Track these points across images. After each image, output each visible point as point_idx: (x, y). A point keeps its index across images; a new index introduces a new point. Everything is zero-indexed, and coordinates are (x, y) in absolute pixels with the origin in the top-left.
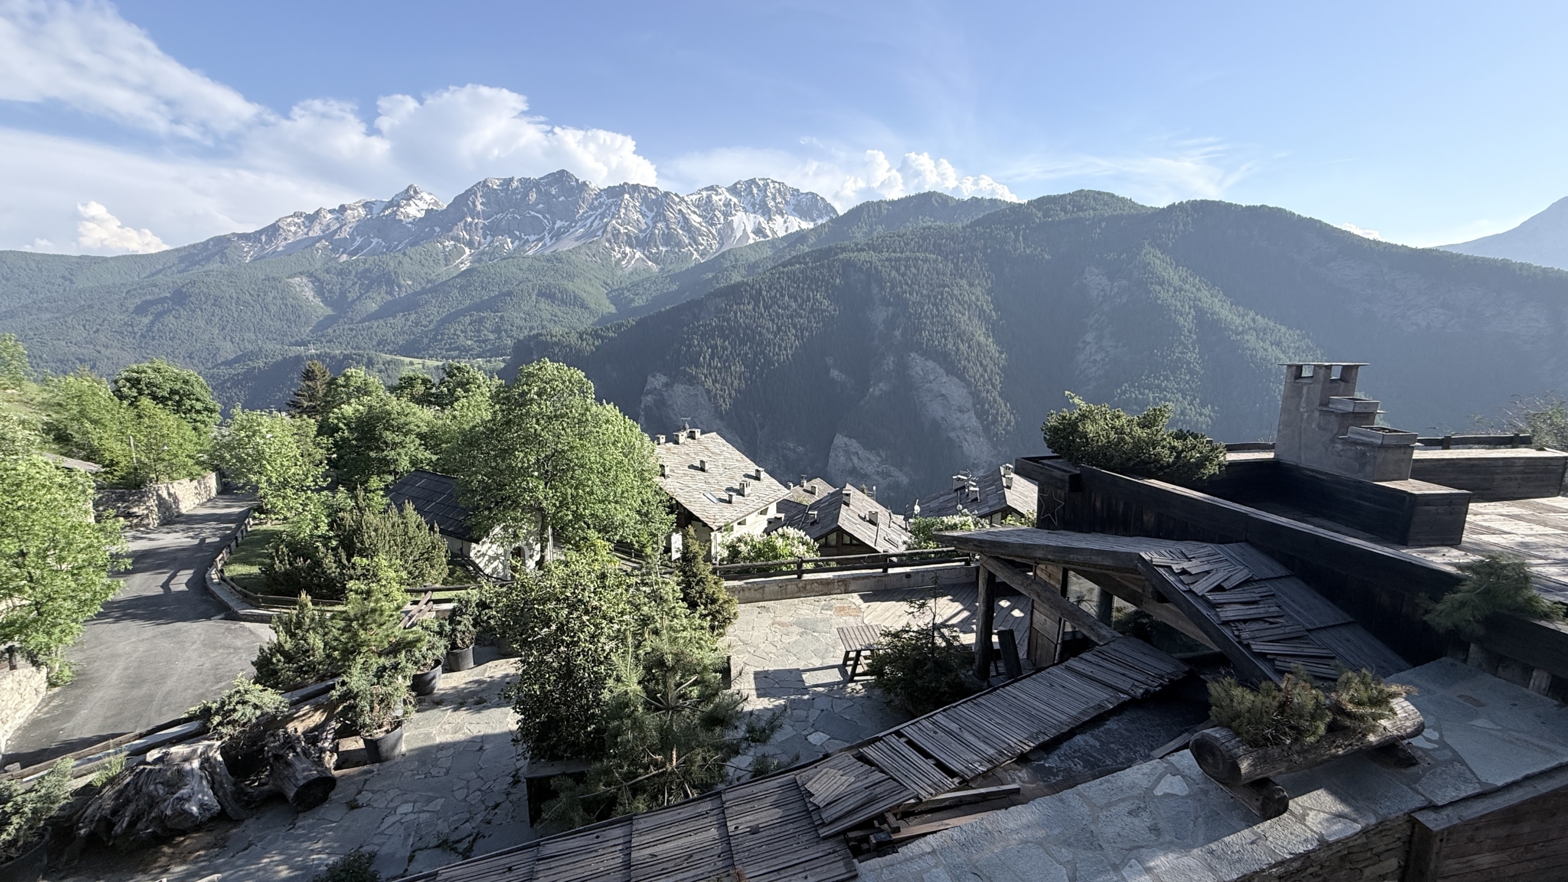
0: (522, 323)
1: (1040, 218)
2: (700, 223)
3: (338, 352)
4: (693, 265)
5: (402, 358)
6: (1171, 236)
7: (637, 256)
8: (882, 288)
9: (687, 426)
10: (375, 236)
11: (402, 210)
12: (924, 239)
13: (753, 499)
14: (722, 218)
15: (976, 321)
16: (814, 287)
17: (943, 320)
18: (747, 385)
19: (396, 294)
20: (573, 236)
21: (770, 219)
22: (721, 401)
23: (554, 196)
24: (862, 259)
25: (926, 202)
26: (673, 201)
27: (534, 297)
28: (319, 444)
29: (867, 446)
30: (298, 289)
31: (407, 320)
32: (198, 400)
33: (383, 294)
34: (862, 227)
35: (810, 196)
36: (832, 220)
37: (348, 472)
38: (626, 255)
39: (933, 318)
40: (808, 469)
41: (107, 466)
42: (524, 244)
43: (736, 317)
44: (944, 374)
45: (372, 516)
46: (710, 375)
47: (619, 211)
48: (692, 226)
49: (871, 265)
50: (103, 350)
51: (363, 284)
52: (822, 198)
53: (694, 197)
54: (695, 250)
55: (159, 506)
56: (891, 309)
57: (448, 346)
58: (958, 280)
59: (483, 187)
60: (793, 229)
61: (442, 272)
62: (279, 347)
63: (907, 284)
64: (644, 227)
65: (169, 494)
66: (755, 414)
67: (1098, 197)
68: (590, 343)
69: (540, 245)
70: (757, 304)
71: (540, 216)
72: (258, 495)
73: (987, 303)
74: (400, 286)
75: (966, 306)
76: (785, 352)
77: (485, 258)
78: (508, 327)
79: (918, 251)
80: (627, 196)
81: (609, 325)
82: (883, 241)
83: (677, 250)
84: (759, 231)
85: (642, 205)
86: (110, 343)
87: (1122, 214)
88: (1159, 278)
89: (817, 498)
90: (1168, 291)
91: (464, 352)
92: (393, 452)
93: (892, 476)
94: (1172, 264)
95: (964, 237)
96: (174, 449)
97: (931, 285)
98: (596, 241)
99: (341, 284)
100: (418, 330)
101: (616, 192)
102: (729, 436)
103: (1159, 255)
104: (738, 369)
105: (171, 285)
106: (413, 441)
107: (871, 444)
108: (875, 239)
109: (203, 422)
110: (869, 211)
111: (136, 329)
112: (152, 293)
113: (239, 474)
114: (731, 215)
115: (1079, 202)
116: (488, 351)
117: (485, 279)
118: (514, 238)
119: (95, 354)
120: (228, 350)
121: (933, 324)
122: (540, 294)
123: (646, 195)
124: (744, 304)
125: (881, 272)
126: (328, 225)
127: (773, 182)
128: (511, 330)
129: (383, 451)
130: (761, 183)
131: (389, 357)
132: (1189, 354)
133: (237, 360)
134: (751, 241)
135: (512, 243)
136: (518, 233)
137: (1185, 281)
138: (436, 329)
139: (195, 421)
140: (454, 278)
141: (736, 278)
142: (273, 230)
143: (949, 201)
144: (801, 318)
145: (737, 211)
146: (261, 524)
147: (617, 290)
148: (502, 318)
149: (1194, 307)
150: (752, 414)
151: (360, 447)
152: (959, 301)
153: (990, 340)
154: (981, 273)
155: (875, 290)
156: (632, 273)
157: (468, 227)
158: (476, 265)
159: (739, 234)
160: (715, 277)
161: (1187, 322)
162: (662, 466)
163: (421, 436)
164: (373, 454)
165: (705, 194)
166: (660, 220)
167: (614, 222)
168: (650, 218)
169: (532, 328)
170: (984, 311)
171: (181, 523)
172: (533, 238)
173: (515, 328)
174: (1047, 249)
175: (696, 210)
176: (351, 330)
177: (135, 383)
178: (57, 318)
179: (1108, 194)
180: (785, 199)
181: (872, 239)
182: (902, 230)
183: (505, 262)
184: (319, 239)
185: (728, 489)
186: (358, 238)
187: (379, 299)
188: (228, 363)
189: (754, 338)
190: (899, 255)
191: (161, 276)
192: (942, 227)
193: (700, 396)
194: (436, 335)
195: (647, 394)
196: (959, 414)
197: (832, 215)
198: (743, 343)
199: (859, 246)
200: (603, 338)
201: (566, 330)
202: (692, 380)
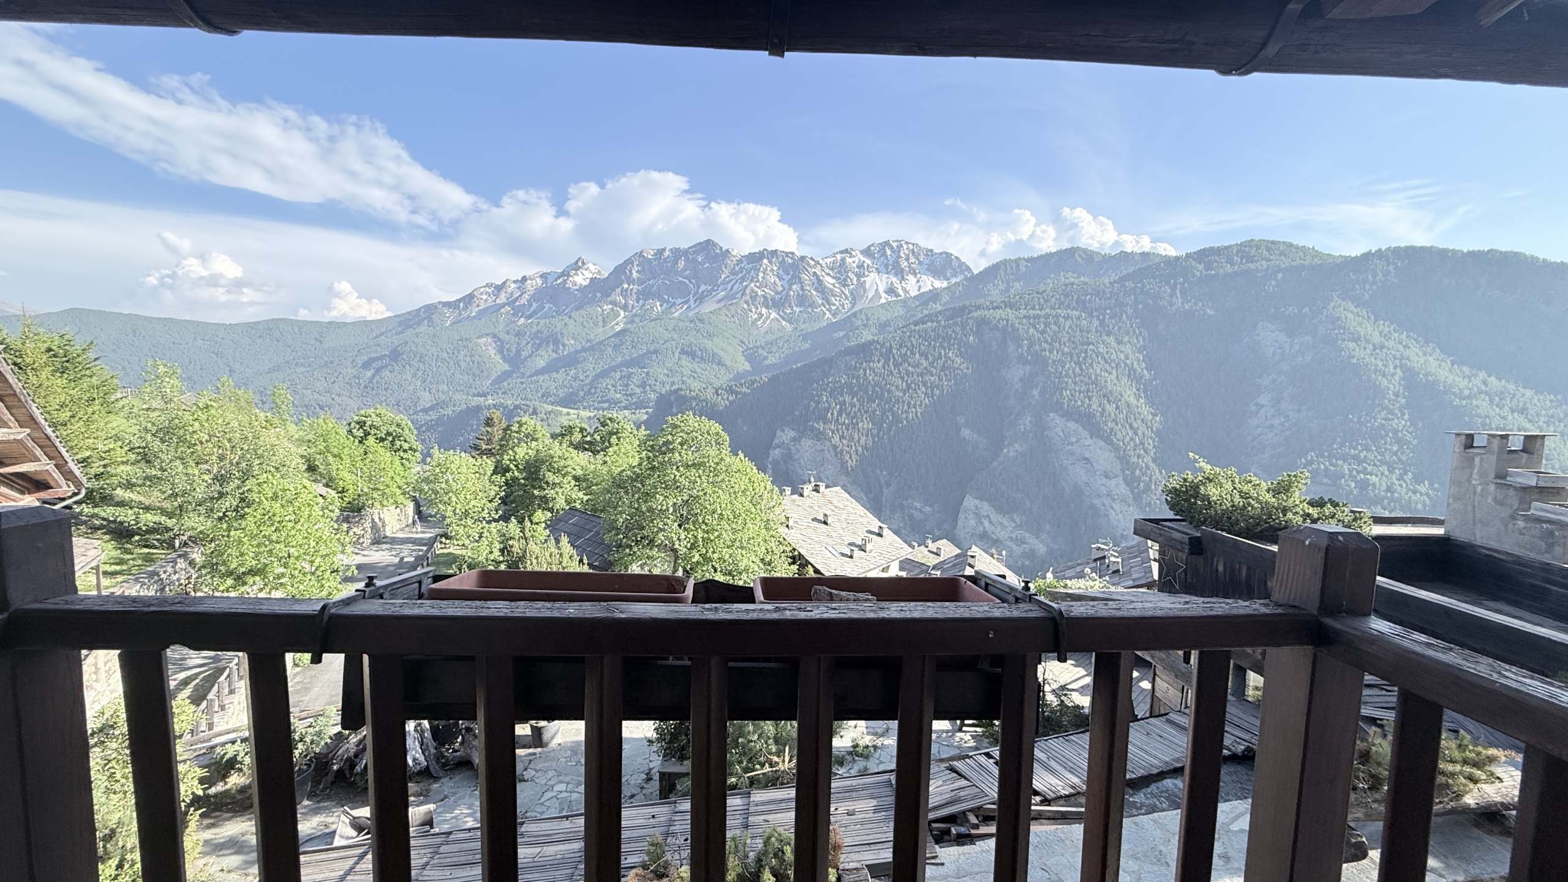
0: (665, 379)
1: (1201, 272)
2: (833, 285)
3: (510, 402)
4: (825, 324)
5: (561, 409)
6: (1367, 287)
7: (772, 317)
8: (1019, 346)
9: (812, 479)
10: (548, 302)
11: (571, 279)
12: (1067, 295)
13: (875, 555)
14: (855, 279)
15: (1125, 380)
16: (946, 345)
17: (1086, 380)
18: (874, 442)
19: (560, 351)
20: (715, 299)
21: (903, 279)
22: (847, 457)
23: (700, 263)
24: (998, 317)
25: (1069, 258)
26: (809, 264)
27: (677, 355)
28: (493, 482)
29: (1001, 510)
30: (484, 348)
31: (568, 375)
32: (405, 441)
33: (550, 352)
34: (998, 285)
35: (944, 256)
36: (966, 279)
37: (516, 507)
38: (763, 315)
39: (1075, 377)
40: (936, 530)
41: (340, 492)
42: (671, 307)
43: (865, 374)
44: (1088, 437)
45: (535, 546)
46: (838, 431)
47: (757, 275)
48: (825, 287)
49: (1007, 322)
50: (336, 398)
51: (534, 344)
52: (956, 257)
53: (828, 260)
54: (828, 310)
55: (372, 528)
56: (1028, 368)
57: (599, 399)
58: (1105, 337)
59: (639, 257)
60: (927, 288)
61: (600, 333)
62: (464, 397)
63: (1046, 342)
64: (780, 289)
65: (380, 518)
66: (881, 471)
67: (1271, 246)
68: (725, 397)
69: (685, 307)
70: (887, 362)
71: (687, 281)
72: (446, 523)
73: (1139, 361)
74: (564, 345)
75: (1113, 365)
76: (914, 410)
77: (637, 320)
78: (651, 382)
79: (1059, 308)
80: (765, 261)
81: (743, 381)
82: (1020, 298)
83: (810, 310)
84: (891, 291)
85: (779, 269)
86: (342, 392)
87: (1303, 265)
88: (1353, 334)
89: (941, 559)
90: (1365, 348)
91: (613, 404)
92: (552, 491)
93: (1027, 543)
94: (1369, 318)
95: (1111, 293)
96: (388, 481)
97: (1074, 342)
98: (736, 303)
99: (518, 344)
100: (575, 384)
101: (755, 258)
102: (853, 493)
103: (1352, 307)
104: (865, 426)
105: (390, 344)
106: (570, 482)
107: (1005, 507)
108: (1012, 296)
109: (408, 460)
110: (1006, 270)
111: (361, 381)
112: (376, 352)
113: (431, 503)
114: (864, 275)
115: (1249, 252)
116: (633, 404)
117: (635, 339)
118: (663, 301)
119: (331, 401)
120: (426, 400)
121: (1075, 383)
122: (683, 352)
123: (784, 259)
124: (874, 362)
125: (1018, 330)
126: (512, 294)
127: (907, 243)
128: (655, 385)
129: (545, 490)
130: (895, 245)
131: (550, 408)
132: (1396, 421)
133: (432, 408)
134: (883, 301)
135: (661, 306)
136: (666, 297)
137: (1387, 337)
138: (591, 384)
139: (402, 458)
140: (609, 337)
141: (867, 336)
142: (469, 299)
143: (1095, 256)
144: (932, 376)
145: (870, 272)
146: (445, 548)
147: (752, 348)
148: (648, 373)
149: (1401, 367)
150: (878, 471)
151: (527, 486)
152: (1105, 359)
153: (1142, 401)
154: (1131, 330)
155: (1011, 347)
156: (767, 332)
157: (624, 293)
158: (629, 326)
159: (871, 294)
160: (847, 336)
161: (1392, 384)
162: (788, 518)
163: (576, 478)
164: (536, 492)
165: (839, 257)
166: (795, 283)
167: (752, 285)
168: (787, 280)
169: (673, 383)
170: (1135, 371)
171: (386, 543)
172: (679, 301)
173: (658, 383)
174: (1210, 304)
175: (830, 272)
176: (522, 383)
177: (362, 424)
178: (308, 372)
179: (1284, 243)
180: (918, 259)
181: (1009, 297)
182: (1042, 288)
183: (653, 323)
184: (503, 305)
185: (850, 544)
186: (534, 304)
187: (546, 357)
188: (425, 411)
189: (883, 395)
190: (1038, 312)
191: (383, 337)
192: (1085, 283)
193: (826, 451)
194: (590, 390)
195: (775, 448)
196: (1104, 480)
197: (966, 273)
198: (871, 400)
199: (995, 304)
200: (737, 393)
201: (704, 386)
202: (819, 436)
